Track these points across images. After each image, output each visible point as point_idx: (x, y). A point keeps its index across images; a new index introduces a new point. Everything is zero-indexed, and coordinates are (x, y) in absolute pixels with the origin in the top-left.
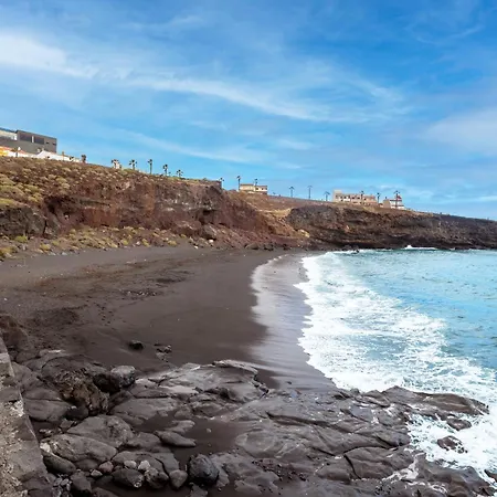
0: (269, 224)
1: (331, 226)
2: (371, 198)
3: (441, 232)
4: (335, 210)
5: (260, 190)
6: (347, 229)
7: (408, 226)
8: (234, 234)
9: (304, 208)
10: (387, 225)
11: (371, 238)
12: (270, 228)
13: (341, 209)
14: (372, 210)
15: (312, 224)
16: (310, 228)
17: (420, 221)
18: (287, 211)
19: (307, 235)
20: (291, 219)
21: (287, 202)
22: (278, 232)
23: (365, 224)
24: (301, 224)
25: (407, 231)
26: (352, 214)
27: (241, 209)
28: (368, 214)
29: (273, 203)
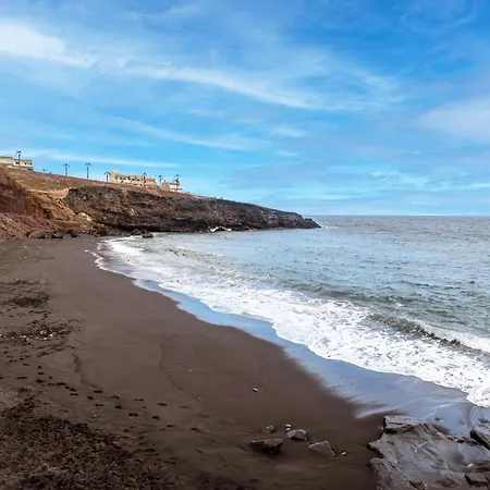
0: (45, 206)
1: (115, 209)
2: (151, 180)
3: (217, 215)
4: (118, 192)
5: (22, 164)
6: (132, 212)
7: (191, 209)
8: (8, 220)
9: (83, 189)
10: (171, 208)
11: (157, 221)
12: (45, 211)
13: (124, 190)
14: (156, 193)
15: (93, 207)
16: (92, 211)
17: (200, 204)
18: (64, 192)
19: (89, 219)
20: (69, 201)
21: (63, 182)
22: (55, 215)
23: (150, 206)
24: (80, 207)
25: (189, 214)
26: (137, 196)
27: (9, 188)
28: (152, 197)
29: (44, 181)
